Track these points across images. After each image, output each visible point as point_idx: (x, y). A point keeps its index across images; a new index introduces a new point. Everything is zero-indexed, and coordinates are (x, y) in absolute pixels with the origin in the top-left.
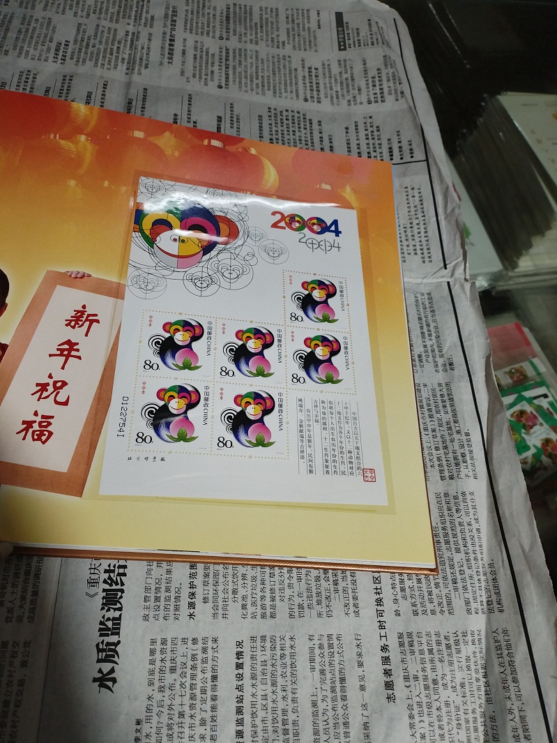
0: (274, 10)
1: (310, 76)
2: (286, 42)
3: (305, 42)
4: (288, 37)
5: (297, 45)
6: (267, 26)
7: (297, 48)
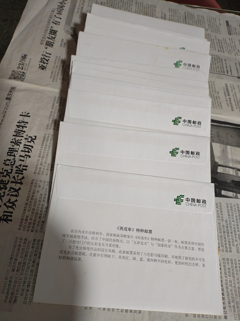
0: (202, 17)
1: (219, 43)
2: (208, 29)
3: (215, 30)
4: (209, 27)
5: (213, 31)
6: (200, 22)
7: (213, 32)
